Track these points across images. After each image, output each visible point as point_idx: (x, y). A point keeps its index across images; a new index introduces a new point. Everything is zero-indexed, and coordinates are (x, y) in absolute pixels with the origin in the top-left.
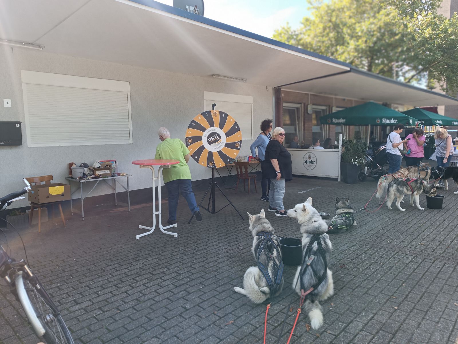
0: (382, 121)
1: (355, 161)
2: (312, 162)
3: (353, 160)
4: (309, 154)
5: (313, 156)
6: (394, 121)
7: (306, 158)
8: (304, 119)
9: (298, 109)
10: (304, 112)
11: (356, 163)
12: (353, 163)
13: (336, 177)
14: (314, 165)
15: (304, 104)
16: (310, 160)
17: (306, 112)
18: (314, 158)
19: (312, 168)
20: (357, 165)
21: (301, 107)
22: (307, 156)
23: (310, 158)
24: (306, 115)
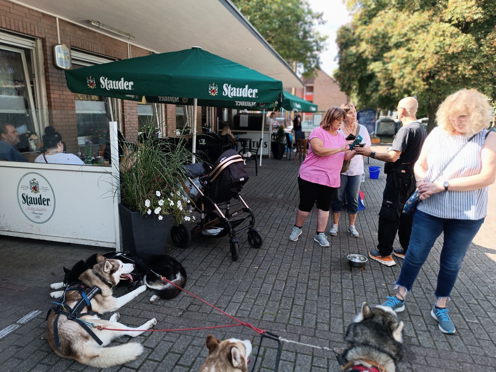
0: (221, 90)
1: (155, 205)
2: (41, 201)
3: (148, 203)
4: (31, 177)
5: (42, 184)
6: (249, 92)
7: (24, 187)
8: (47, 79)
9: (28, 52)
10: (45, 63)
11: (157, 211)
12: (149, 212)
13: (111, 246)
14: (49, 209)
15: (43, 41)
16: (37, 196)
17: (49, 62)
18: (45, 189)
19: (43, 219)
20: (161, 218)
21: (36, 48)
22: (26, 182)
23: (35, 189)
24: (51, 70)
